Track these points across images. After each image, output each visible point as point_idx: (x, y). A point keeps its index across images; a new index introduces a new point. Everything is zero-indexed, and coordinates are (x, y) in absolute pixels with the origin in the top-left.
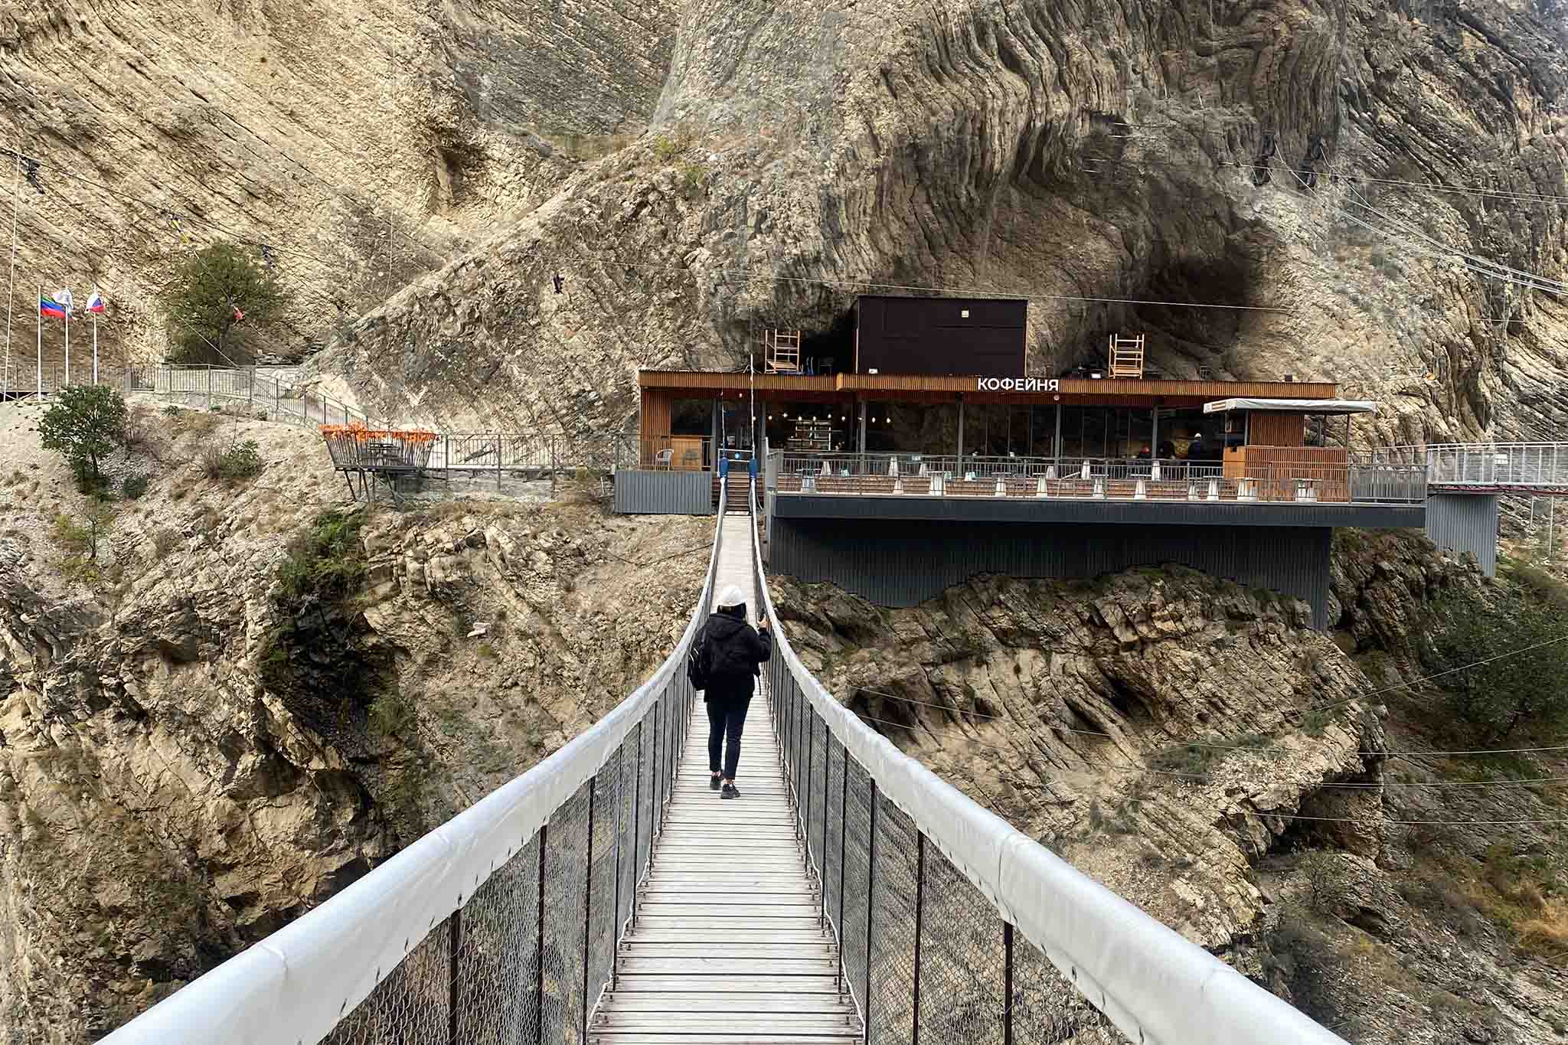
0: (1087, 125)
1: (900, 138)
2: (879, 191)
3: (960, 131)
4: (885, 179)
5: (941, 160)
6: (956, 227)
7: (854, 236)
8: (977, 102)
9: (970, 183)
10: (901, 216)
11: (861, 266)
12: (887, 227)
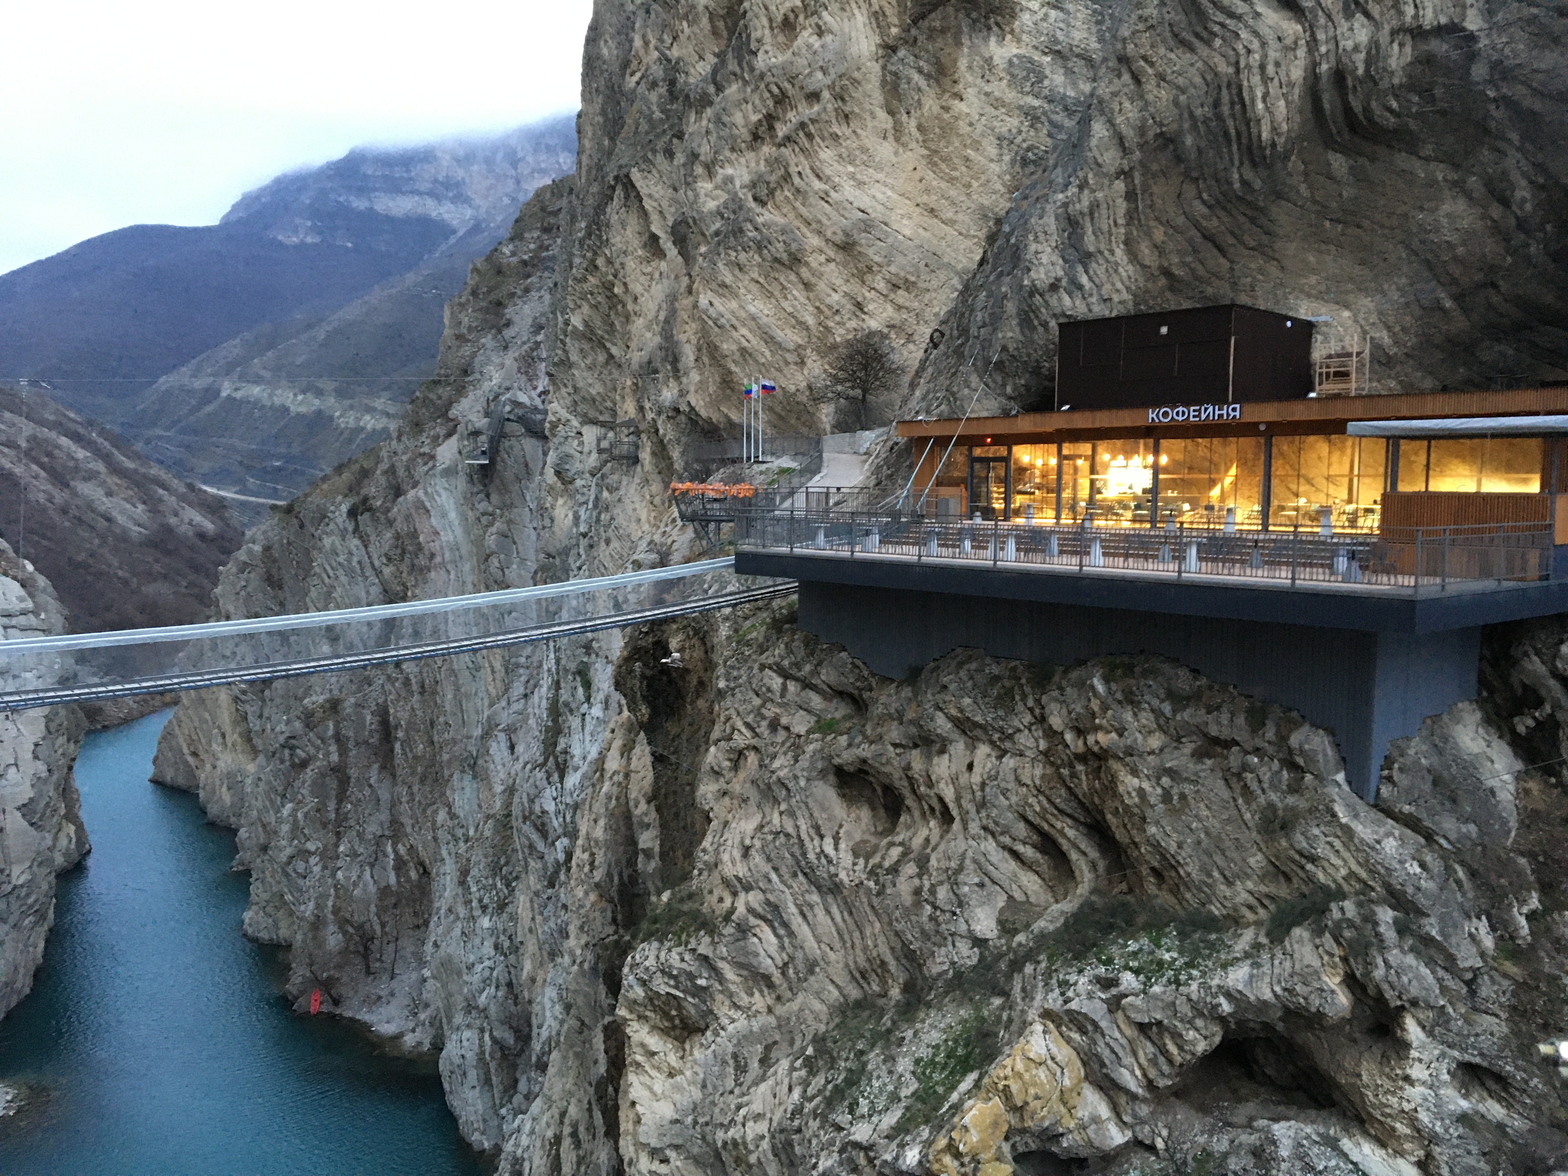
0: (1408, 49)
1: (1142, 130)
2: (1130, 196)
3: (1216, 104)
4: (1137, 181)
5: (1203, 144)
6: (1242, 219)
7: (1106, 253)
8: (1229, 64)
9: (1242, 164)
10: (1164, 219)
11: (1119, 285)
12: (1149, 234)
